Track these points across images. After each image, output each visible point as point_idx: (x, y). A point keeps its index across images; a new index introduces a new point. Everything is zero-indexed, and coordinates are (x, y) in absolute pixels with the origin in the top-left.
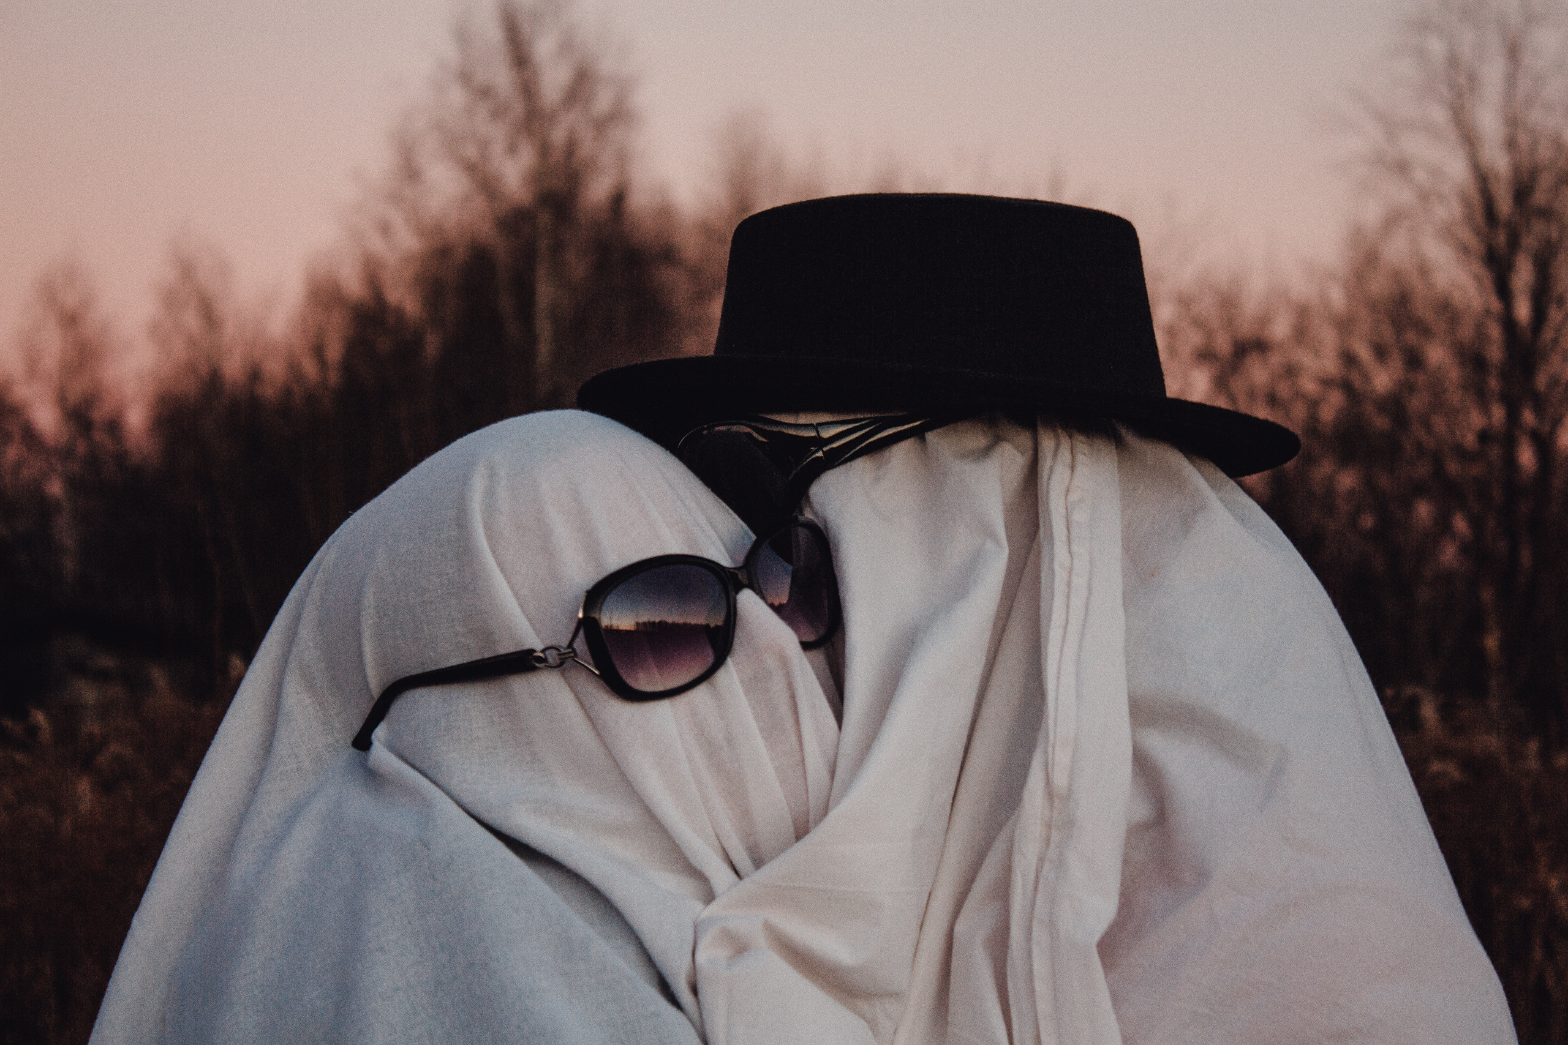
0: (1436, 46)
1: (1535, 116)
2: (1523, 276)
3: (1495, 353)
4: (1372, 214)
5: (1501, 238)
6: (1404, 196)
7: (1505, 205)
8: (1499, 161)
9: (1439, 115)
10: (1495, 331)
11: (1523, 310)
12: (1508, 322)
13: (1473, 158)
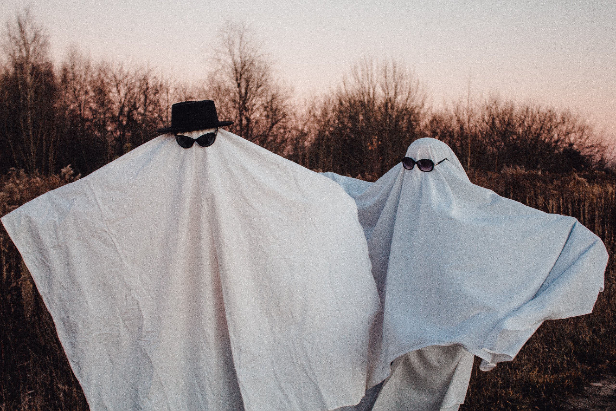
0: (226, 36)
1: (245, 50)
2: (243, 84)
3: (237, 99)
4: (213, 70)
5: (238, 75)
6: (220, 67)
7: (239, 69)
8: (239, 60)
9: (226, 50)
10: (238, 95)
11: (243, 91)
12: (240, 93)
13: (233, 59)
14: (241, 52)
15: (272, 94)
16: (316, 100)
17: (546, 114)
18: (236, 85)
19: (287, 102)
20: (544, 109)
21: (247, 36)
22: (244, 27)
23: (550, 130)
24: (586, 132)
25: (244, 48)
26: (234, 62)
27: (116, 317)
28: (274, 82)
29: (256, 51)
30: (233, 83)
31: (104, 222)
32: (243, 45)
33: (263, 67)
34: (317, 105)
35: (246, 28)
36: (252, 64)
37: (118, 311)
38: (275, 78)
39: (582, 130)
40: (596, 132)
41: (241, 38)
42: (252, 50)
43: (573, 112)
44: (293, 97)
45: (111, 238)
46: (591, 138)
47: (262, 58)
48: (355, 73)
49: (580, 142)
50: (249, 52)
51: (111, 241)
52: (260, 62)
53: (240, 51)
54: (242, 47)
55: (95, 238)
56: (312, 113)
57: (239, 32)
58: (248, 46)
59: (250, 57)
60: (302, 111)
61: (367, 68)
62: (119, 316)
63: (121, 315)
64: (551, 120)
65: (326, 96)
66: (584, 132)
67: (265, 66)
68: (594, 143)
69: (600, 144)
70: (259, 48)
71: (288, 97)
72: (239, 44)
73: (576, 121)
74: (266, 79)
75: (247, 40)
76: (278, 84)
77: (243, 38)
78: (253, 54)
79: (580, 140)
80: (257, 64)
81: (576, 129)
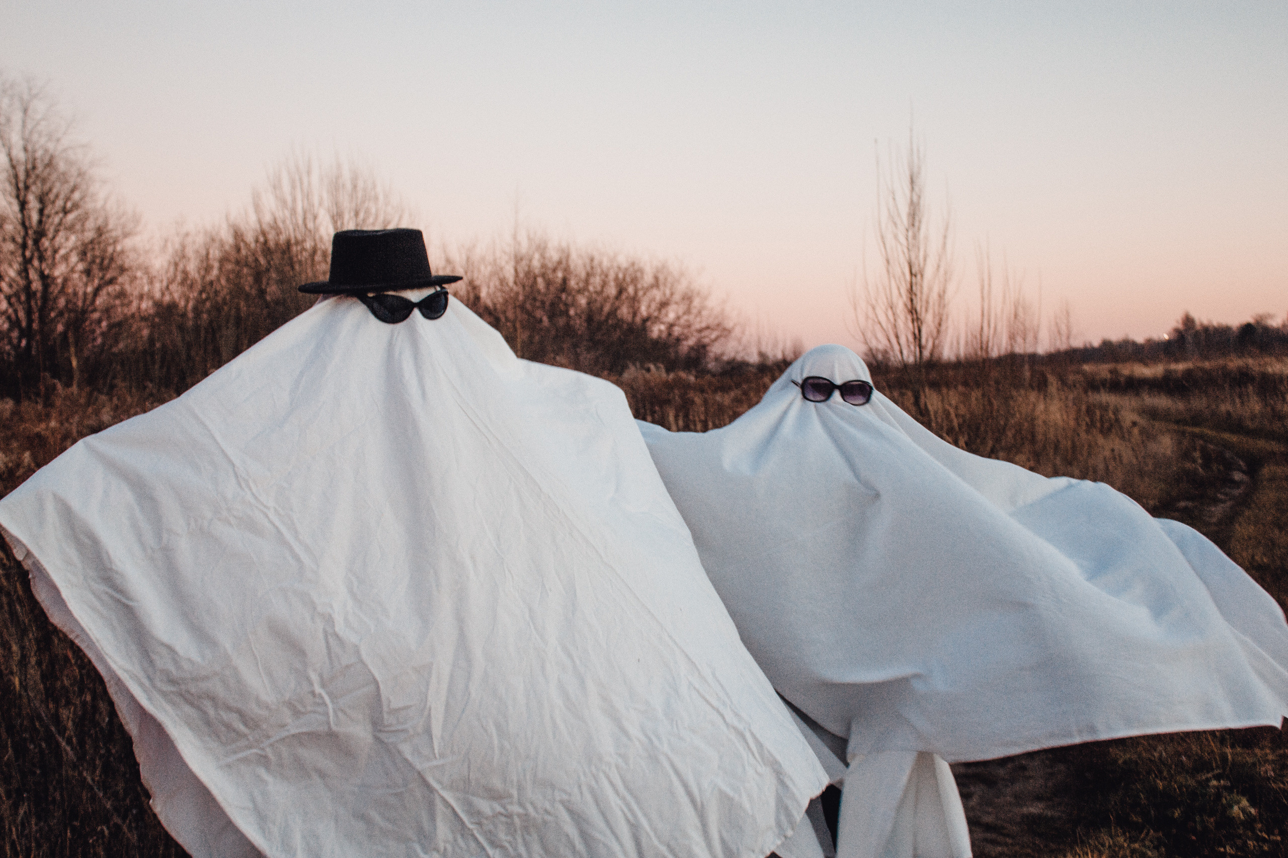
13: (9, 155)
14: (26, 140)
15: (97, 226)
16: (189, 240)
17: (626, 269)
18: (16, 207)
19: (127, 243)
20: (622, 261)
21: (39, 107)
22: (30, 89)
23: (634, 300)
24: (696, 303)
25: (31, 132)
26: (11, 160)
27: (313, 693)
28: (99, 204)
29: (58, 140)
30: (10, 203)
31: (244, 485)
32: (29, 126)
33: (74, 172)
34: (190, 252)
35: (34, 92)
36: (50, 164)
37: (314, 677)
38: (102, 195)
39: (688, 298)
40: (713, 303)
41: (25, 111)
42: (50, 137)
43: (674, 267)
44: (136, 234)
45: (267, 516)
46: (704, 313)
47: (71, 155)
48: (276, 186)
49: (688, 321)
50: (43, 141)
51: (268, 525)
52: (70, 163)
53: (23, 139)
54: (27, 132)
55: (230, 524)
56: (181, 267)
57: (21, 99)
58: (40, 128)
59: (46, 151)
60: (159, 263)
61: (301, 179)
62: (318, 689)
63: (323, 686)
64: (634, 280)
65: (206, 233)
66: (691, 302)
67: (79, 169)
68: (712, 322)
69: (718, 325)
70: (65, 133)
71: (126, 235)
72: (20, 123)
73: (678, 281)
74: (82, 198)
75: (38, 117)
76: (108, 206)
77: (30, 112)
78: (51, 146)
79: (686, 317)
80: (62, 166)
81: (677, 297)
